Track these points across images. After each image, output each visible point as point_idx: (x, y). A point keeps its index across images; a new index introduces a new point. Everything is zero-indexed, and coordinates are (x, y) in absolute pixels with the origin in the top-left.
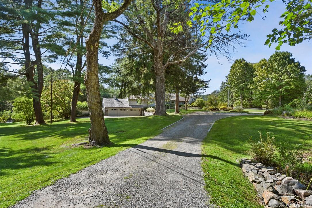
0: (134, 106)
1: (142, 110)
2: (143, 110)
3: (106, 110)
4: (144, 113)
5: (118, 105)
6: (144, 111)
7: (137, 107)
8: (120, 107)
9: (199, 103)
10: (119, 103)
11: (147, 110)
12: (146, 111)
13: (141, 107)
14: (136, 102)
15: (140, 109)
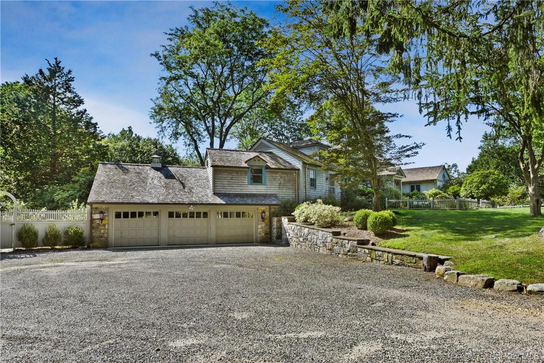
0: (237, 195)
1: (272, 215)
2: (279, 215)
3: (97, 216)
4: (280, 227)
5: (164, 191)
6: (280, 221)
7: (249, 201)
8: (169, 201)
9: (492, 184)
10: (166, 187)
11: (296, 213)
12: (292, 220)
13: (268, 202)
14: (246, 179)
15: (263, 208)
